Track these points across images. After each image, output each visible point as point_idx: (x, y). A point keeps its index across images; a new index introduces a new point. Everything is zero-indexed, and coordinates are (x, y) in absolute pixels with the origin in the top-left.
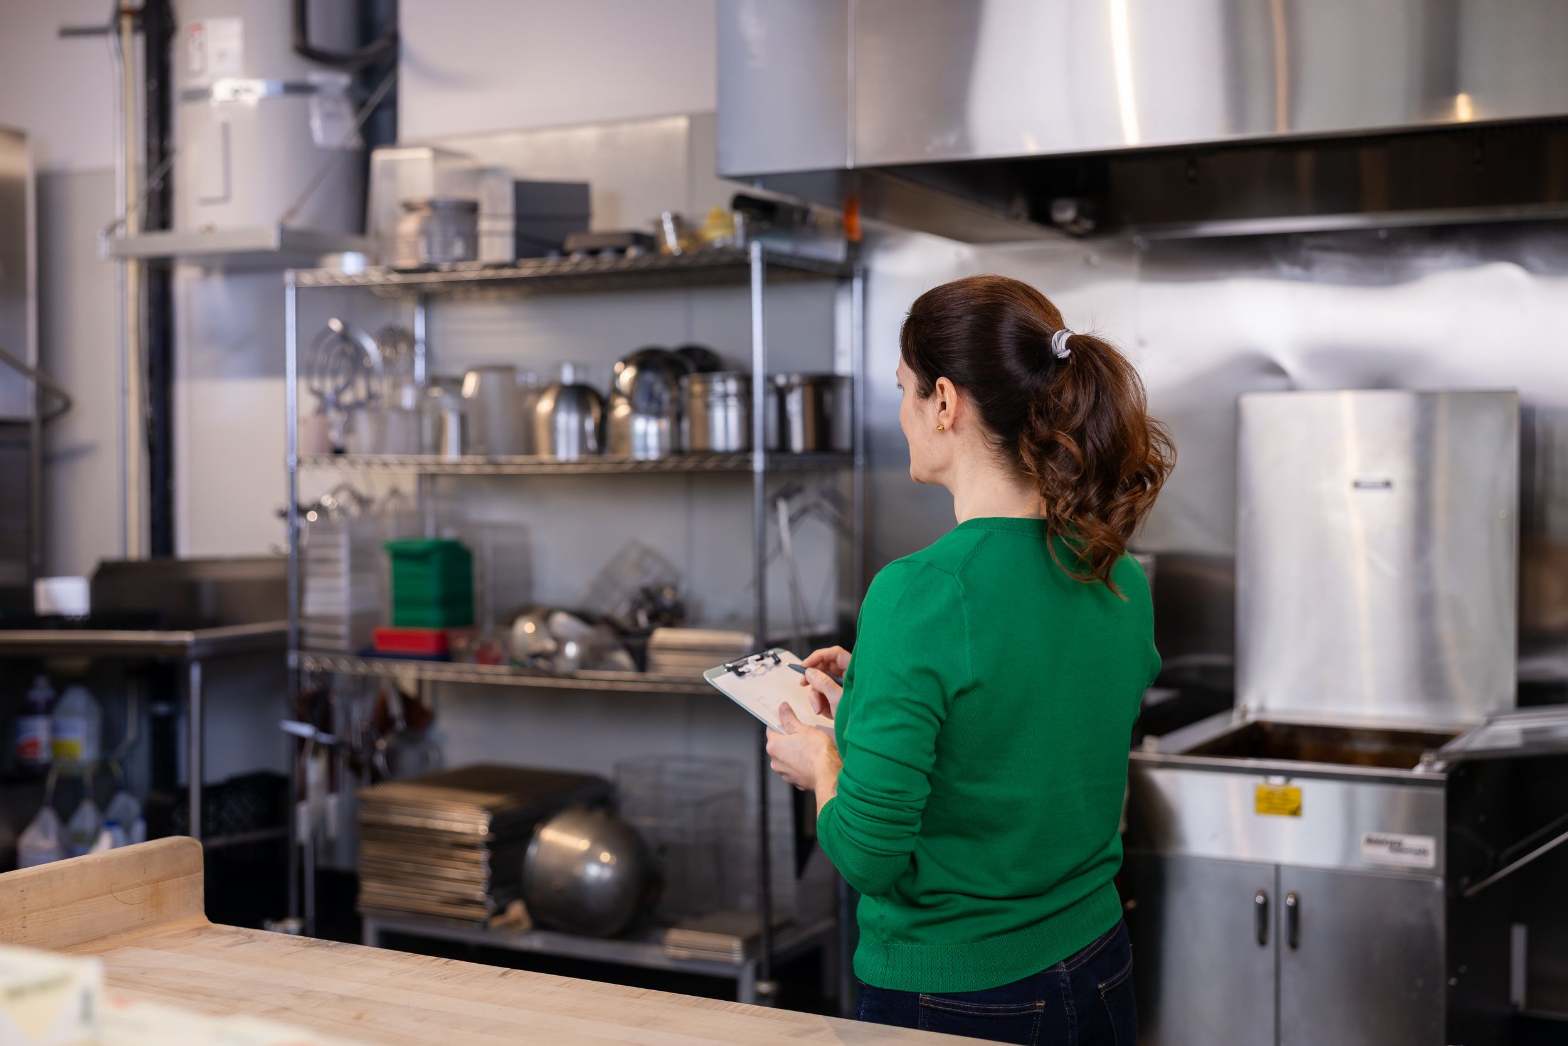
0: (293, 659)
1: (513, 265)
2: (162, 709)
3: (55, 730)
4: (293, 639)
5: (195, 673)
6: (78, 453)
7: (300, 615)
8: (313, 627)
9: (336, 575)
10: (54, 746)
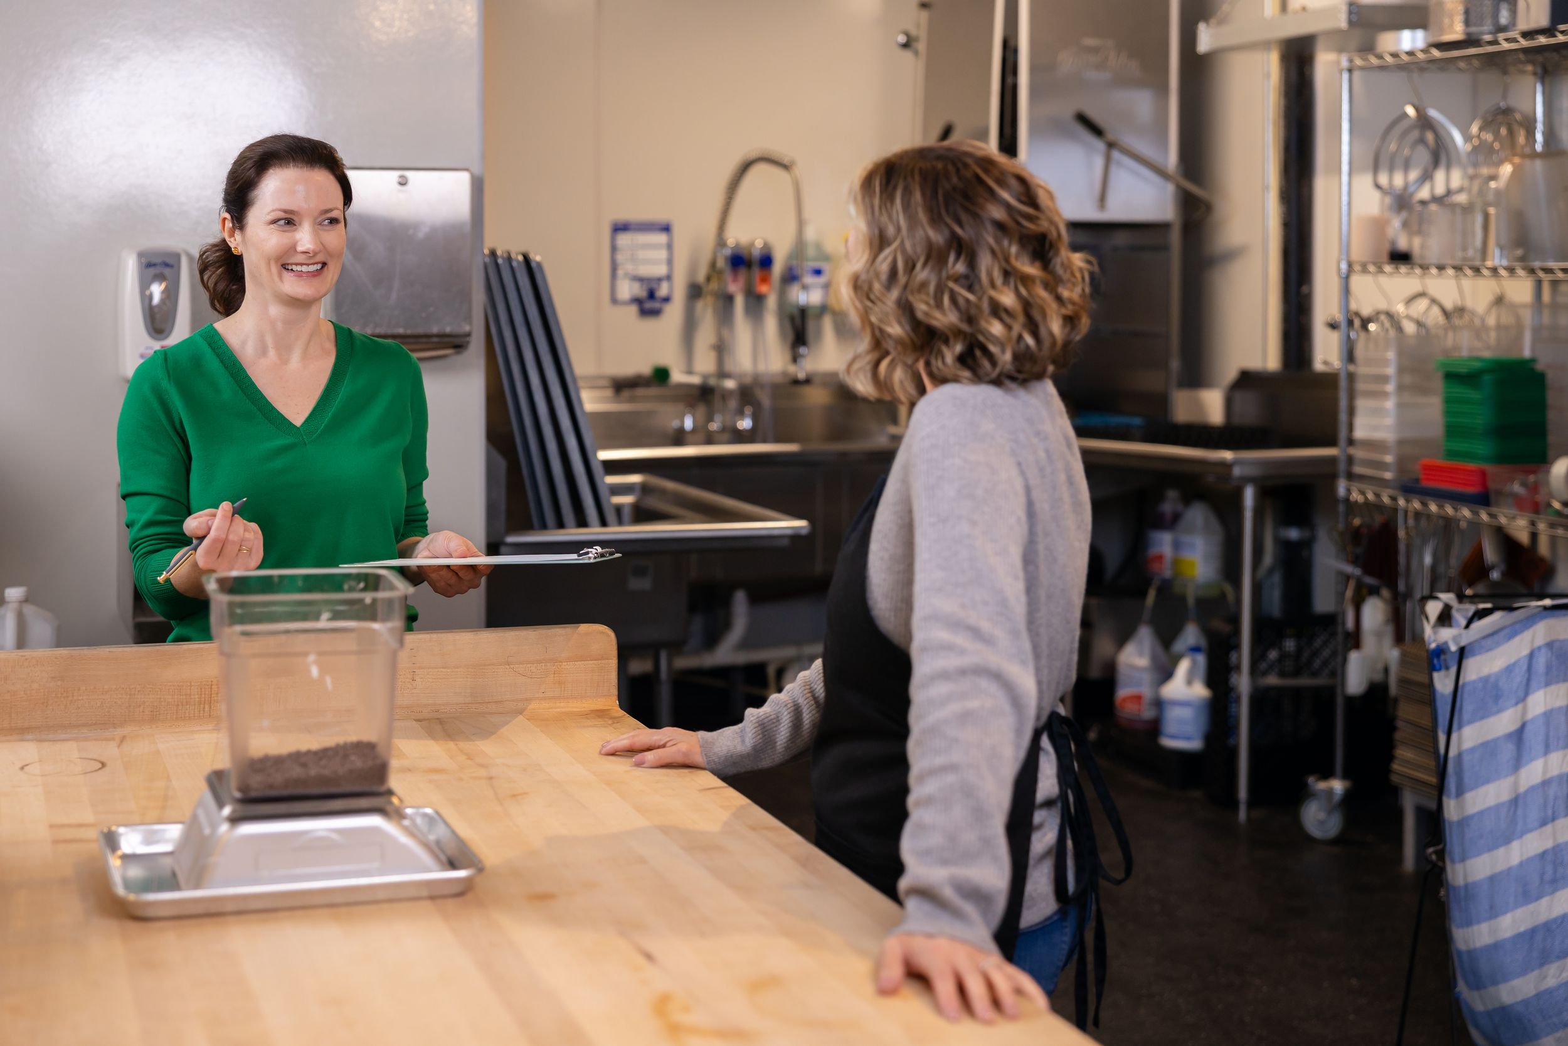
0: (1341, 488)
1: (1549, 32)
2: (1293, 534)
3: (1177, 546)
4: (1342, 466)
5: (1249, 496)
6: (1230, 255)
7: (1351, 442)
8: (1358, 453)
9: (1384, 395)
10: (1176, 562)
